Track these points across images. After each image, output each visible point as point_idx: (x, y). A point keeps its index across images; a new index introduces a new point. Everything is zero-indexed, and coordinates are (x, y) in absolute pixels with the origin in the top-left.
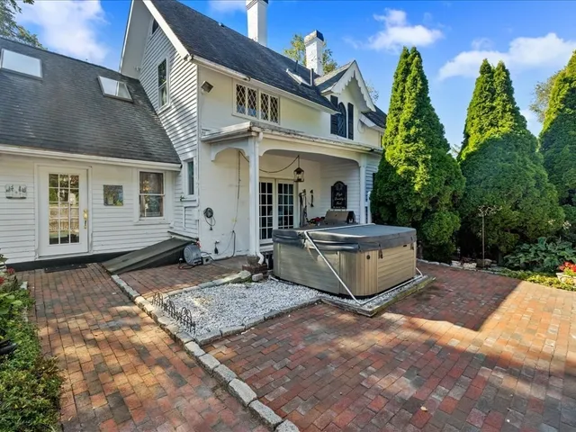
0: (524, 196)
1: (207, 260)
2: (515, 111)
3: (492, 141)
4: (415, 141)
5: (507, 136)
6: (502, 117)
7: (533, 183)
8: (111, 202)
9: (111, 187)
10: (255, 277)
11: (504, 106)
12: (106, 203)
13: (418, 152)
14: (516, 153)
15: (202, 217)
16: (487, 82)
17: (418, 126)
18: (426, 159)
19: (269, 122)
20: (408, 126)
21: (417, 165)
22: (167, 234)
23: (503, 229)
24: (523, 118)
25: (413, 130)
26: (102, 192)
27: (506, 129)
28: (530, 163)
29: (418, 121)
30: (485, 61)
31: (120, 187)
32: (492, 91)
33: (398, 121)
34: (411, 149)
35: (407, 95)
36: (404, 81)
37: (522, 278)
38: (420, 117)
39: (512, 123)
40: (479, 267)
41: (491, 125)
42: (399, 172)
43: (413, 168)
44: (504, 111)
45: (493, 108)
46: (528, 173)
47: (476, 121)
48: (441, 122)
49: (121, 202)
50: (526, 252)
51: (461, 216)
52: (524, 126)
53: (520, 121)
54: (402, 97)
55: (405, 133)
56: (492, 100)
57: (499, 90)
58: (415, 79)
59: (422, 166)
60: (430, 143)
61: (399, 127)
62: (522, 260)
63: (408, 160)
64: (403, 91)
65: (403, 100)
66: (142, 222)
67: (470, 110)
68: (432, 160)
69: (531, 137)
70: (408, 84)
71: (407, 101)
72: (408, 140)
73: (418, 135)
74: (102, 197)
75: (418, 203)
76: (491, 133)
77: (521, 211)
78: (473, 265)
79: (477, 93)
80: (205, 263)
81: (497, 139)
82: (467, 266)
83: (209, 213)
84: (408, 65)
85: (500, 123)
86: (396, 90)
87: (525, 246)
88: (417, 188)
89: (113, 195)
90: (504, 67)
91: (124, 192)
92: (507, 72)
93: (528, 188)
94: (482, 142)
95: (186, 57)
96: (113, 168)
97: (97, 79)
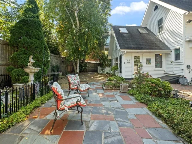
1: (190, 84)
8: (148, 63)
9: (148, 59)
12: (147, 64)
15: (186, 68)
22: (163, 74)
26: (146, 61)
31: (150, 59)
49: (150, 63)
66: (156, 70)
74: (146, 62)
80: (190, 85)
83: (188, 67)
89: (148, 61)
91: (151, 61)
95: (185, 13)
96: (149, 54)
97: (137, 30)
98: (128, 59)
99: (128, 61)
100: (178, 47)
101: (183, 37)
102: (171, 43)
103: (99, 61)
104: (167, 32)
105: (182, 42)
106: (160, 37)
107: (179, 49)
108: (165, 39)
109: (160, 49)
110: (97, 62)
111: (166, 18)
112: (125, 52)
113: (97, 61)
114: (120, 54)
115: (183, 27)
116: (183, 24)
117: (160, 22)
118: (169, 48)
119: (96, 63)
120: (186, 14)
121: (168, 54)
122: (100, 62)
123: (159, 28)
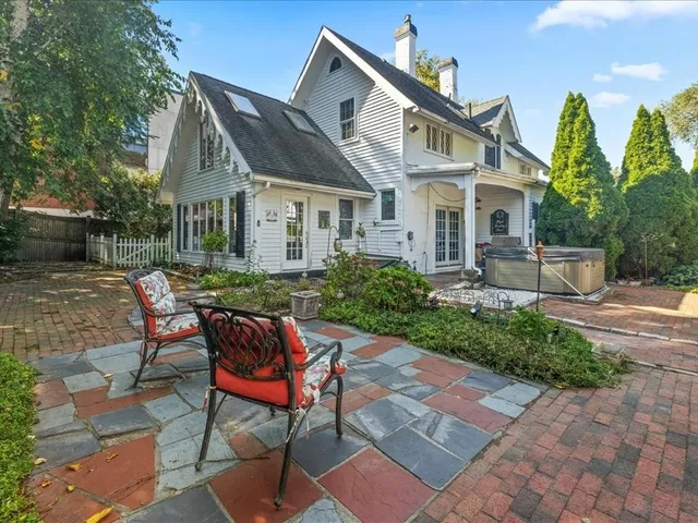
0: (682, 224)
2: (671, 152)
3: (653, 177)
4: (586, 176)
5: (666, 174)
6: (660, 157)
7: (690, 214)
8: (323, 225)
9: (323, 212)
10: (476, 285)
11: (662, 147)
12: (320, 227)
13: (589, 186)
14: (675, 188)
15: (405, 240)
16: (645, 125)
17: (589, 164)
18: (598, 192)
19: (444, 155)
20: (579, 163)
21: (589, 197)
23: (662, 254)
24: (679, 158)
25: (584, 167)
26: (318, 217)
27: (664, 167)
28: (686, 197)
29: (588, 159)
30: (642, 106)
31: (328, 213)
32: (651, 134)
33: (567, 158)
34: (583, 183)
35: (576, 135)
36: (572, 123)
37: (685, 291)
38: (590, 156)
39: (669, 162)
40: (644, 284)
41: (650, 163)
42: (573, 203)
43: (586, 200)
44: (662, 152)
45: (651, 149)
46: (686, 205)
47: (635, 159)
48: (607, 160)
49: (329, 225)
50: (684, 272)
51: (624, 241)
52: (680, 165)
53: (676, 161)
54: (570, 137)
55: (576, 170)
56: (651, 141)
57: (656, 133)
58: (583, 122)
59: (593, 199)
60: (600, 179)
61: (569, 164)
62: (682, 278)
63: (580, 192)
64: (571, 132)
65: (571, 139)
67: (628, 148)
68: (603, 193)
69: (686, 174)
70: (577, 125)
71: (576, 140)
72: (579, 175)
73: (589, 172)
74: (318, 221)
75: (591, 229)
76: (650, 170)
77: (678, 237)
78: (638, 283)
79: (635, 134)
81: (657, 176)
82: (633, 283)
83: (410, 236)
84: (575, 108)
85: (658, 162)
86: (563, 130)
87: (683, 267)
88: (591, 216)
89: (324, 218)
90: (660, 113)
91: (331, 217)
92: (663, 117)
93: (685, 218)
94: (642, 178)
95: (412, 108)
96: (324, 197)
97: (283, 113)
98: (269, 209)
99: (269, 218)
100: (391, 186)
101: (402, 163)
102: (374, 174)
103: (96, 209)
104: (364, 143)
105: (400, 175)
106: (346, 152)
107: (392, 192)
108: (359, 160)
109: (354, 186)
110: (83, 215)
111: (363, 102)
112: (268, 184)
113: (81, 207)
114: (238, 190)
115: (401, 139)
116: (401, 131)
117: (347, 109)
118: (370, 186)
119: (74, 215)
120: (414, 110)
121: (366, 202)
122: (102, 215)
123: (343, 126)
